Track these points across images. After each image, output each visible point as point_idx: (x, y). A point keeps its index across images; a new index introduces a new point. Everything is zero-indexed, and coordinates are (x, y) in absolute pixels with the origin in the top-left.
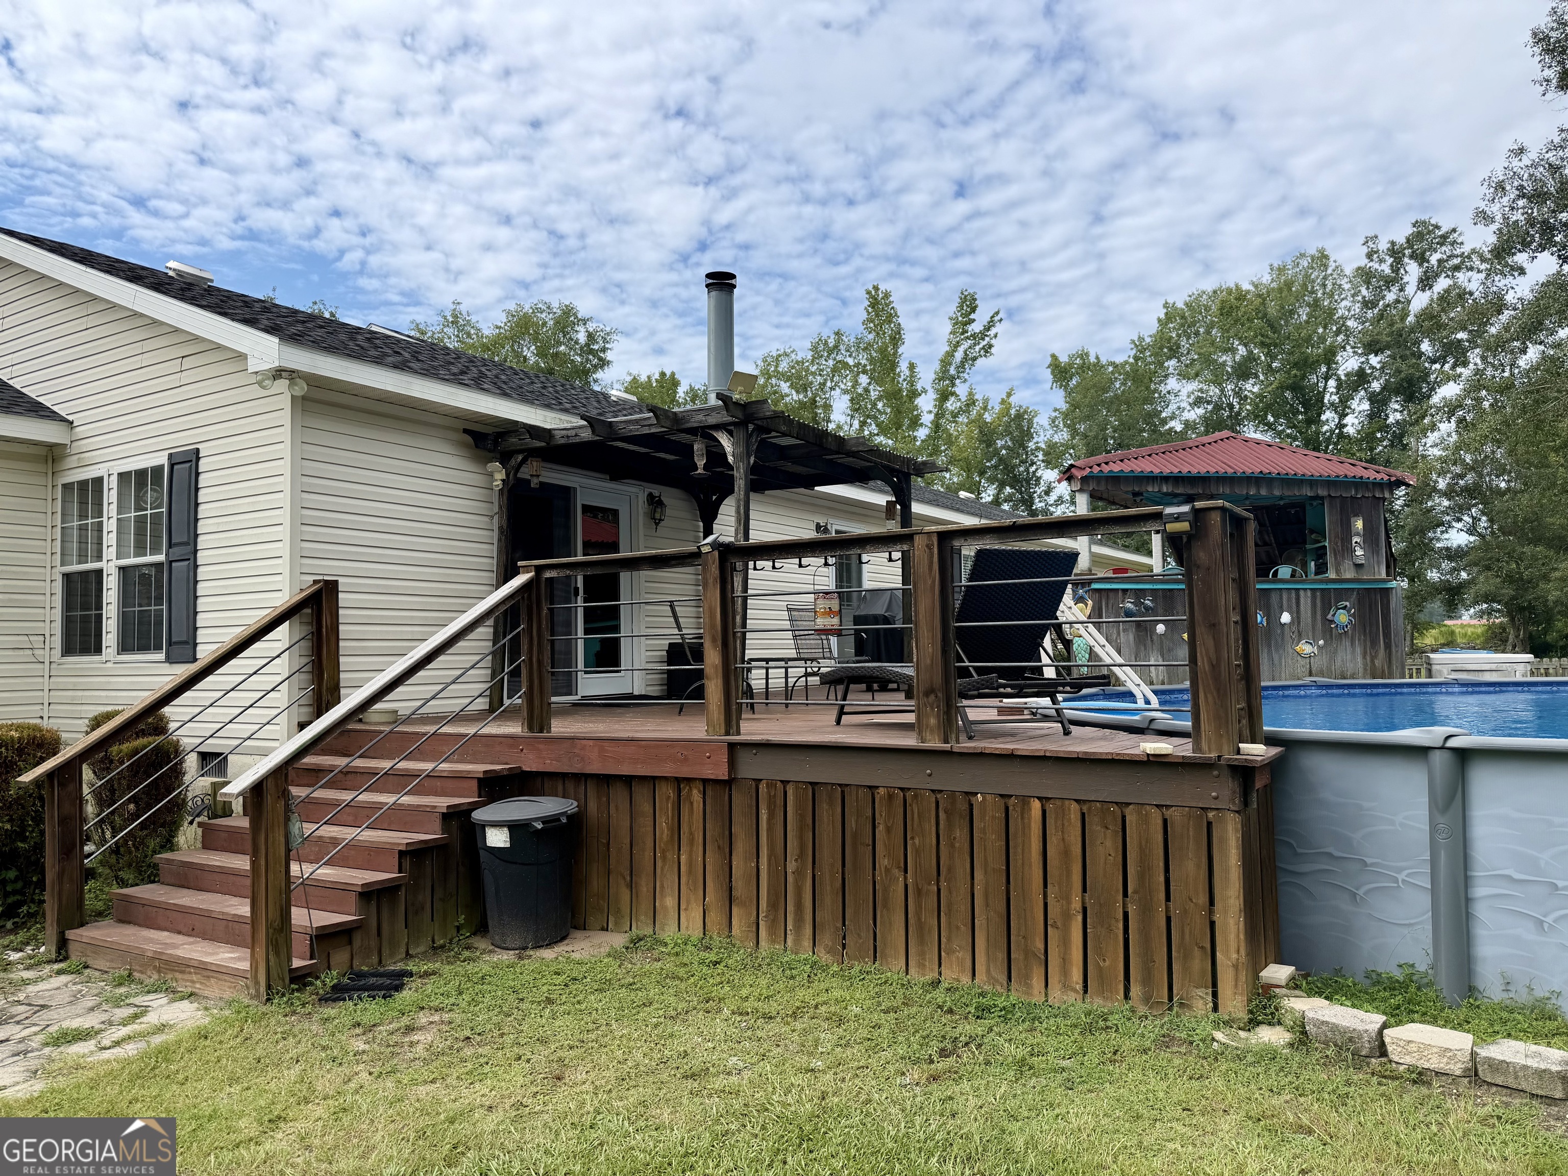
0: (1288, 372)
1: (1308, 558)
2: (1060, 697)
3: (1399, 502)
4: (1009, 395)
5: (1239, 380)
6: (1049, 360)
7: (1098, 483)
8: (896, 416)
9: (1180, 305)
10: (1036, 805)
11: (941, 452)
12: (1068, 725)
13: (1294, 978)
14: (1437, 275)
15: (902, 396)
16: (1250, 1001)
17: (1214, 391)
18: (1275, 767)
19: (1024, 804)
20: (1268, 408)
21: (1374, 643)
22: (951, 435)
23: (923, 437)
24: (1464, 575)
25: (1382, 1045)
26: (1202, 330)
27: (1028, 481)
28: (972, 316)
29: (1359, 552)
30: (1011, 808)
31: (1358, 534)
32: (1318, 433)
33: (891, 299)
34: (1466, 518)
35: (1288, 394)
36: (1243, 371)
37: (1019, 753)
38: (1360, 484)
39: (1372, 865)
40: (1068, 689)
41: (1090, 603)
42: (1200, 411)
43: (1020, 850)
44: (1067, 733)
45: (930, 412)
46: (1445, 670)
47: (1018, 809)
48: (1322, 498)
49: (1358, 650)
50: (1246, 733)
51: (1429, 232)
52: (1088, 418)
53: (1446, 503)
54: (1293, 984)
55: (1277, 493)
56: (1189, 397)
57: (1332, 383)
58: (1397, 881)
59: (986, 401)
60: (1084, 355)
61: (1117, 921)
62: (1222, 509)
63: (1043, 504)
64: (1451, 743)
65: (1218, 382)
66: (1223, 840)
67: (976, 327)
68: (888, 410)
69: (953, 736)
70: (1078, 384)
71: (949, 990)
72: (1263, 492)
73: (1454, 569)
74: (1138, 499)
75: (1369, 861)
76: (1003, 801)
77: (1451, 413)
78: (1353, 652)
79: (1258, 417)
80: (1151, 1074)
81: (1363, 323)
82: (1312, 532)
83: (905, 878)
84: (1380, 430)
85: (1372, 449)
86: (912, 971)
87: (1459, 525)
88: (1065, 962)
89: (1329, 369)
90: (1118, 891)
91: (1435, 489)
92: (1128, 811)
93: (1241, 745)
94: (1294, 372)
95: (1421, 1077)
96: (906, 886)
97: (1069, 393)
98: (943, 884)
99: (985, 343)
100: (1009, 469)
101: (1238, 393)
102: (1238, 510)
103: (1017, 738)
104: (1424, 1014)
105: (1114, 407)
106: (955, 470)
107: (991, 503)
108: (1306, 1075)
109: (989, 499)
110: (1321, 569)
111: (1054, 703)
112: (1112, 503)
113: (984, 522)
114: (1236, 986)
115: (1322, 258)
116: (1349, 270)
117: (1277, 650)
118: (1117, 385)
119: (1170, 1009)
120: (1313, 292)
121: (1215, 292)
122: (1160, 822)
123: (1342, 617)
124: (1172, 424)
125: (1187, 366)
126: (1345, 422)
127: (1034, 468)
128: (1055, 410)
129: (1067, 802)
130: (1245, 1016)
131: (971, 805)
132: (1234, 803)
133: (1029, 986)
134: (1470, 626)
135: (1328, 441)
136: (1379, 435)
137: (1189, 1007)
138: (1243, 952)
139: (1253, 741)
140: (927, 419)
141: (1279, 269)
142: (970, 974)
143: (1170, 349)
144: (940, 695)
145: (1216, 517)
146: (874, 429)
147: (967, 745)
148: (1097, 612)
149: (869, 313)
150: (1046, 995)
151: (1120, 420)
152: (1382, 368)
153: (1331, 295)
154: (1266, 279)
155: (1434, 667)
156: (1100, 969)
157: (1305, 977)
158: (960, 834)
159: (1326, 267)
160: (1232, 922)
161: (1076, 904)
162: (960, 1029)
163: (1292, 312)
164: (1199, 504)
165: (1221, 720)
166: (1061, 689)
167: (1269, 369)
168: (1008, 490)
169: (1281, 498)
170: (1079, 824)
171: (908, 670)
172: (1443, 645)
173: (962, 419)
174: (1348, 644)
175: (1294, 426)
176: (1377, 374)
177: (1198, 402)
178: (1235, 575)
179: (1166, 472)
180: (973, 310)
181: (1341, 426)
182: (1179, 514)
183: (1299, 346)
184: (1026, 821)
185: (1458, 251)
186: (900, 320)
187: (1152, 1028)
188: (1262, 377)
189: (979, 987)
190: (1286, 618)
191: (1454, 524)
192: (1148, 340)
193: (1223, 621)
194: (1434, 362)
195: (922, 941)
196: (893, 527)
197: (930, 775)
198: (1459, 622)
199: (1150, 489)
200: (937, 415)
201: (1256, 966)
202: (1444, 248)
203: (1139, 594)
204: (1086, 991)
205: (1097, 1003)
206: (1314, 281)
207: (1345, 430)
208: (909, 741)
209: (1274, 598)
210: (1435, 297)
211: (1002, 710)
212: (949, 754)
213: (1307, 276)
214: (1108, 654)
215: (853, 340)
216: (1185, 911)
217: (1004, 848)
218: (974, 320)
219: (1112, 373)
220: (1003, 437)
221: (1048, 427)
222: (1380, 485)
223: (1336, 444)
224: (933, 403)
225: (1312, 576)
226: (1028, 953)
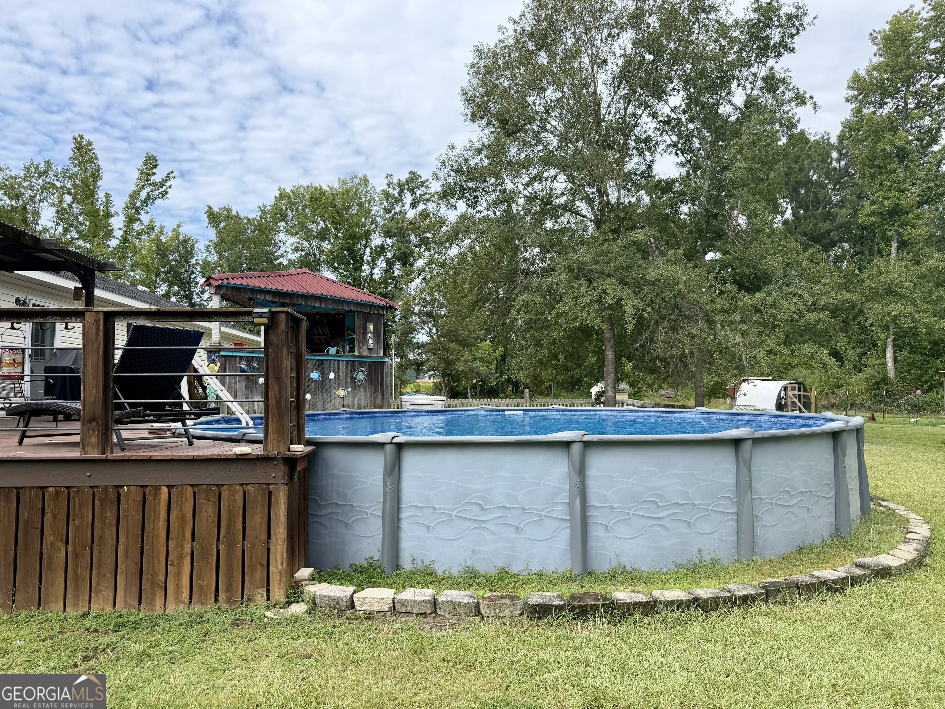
0: (346, 241)
1: (346, 344)
2: (188, 422)
3: (398, 317)
4: (179, 226)
5: (320, 240)
6: (206, 209)
7: (227, 290)
8: (93, 228)
9: (288, 190)
10: (165, 490)
11: (128, 257)
12: (191, 439)
13: (313, 575)
14: (419, 202)
15: (99, 215)
16: (287, 591)
17: (306, 244)
18: (310, 458)
19: (156, 491)
20: (335, 259)
21: (376, 390)
22: (136, 247)
23: (115, 246)
24: (424, 357)
25: (353, 603)
26: (300, 208)
27: (189, 283)
28: (154, 171)
29: (371, 342)
30: (147, 494)
31: (370, 332)
32: (360, 276)
33: (93, 147)
34: (426, 328)
35: (346, 253)
36: (322, 236)
37: (154, 458)
38: (372, 306)
39: (357, 507)
40: (193, 416)
41: (219, 364)
42: (298, 255)
43: (152, 520)
44: (191, 444)
45: (121, 229)
46: (408, 404)
47: (152, 494)
48: (353, 312)
49: (368, 394)
50: (295, 439)
51: (416, 179)
52: (230, 249)
53: (418, 320)
54: (312, 578)
55: (330, 306)
56: (291, 245)
57: (368, 250)
58: (367, 513)
59: (162, 228)
60: (229, 210)
61: (213, 556)
62: (287, 313)
63: (199, 300)
64: (395, 441)
65: (308, 239)
66: (277, 501)
67: (157, 178)
68: (88, 223)
69: (109, 449)
70: (225, 227)
71: (95, 617)
72: (323, 305)
73: (420, 353)
74: (252, 302)
75: (354, 505)
76: (142, 490)
77: (419, 274)
78: (365, 395)
79: (329, 263)
80: (226, 643)
81: (384, 220)
82: (348, 329)
83: (67, 548)
84: (390, 279)
85: (386, 288)
86: (68, 609)
87: (423, 331)
88: (178, 586)
89: (367, 242)
90: (213, 538)
91: (413, 312)
92: (223, 489)
93: (291, 446)
94: (349, 241)
95: (369, 616)
96: (67, 553)
97: (219, 231)
98: (95, 548)
99: (162, 190)
100: (177, 275)
101: (319, 247)
102: (297, 314)
103: (157, 449)
104: (375, 583)
105: (247, 245)
106: (138, 271)
107: (163, 296)
108: (313, 626)
109: (162, 293)
110: (352, 350)
111: (183, 426)
112: (236, 303)
113: (154, 308)
114: (280, 584)
115: (365, 181)
116: (378, 190)
117: (327, 393)
118: (249, 232)
119: (242, 604)
120: (360, 198)
121: (308, 187)
122: (241, 494)
123: (361, 376)
124: (281, 260)
125: (291, 227)
126: (373, 272)
127: (194, 276)
128: (209, 241)
129: (185, 487)
130: (283, 600)
131: (119, 495)
132: (284, 479)
133: (153, 605)
134: (427, 382)
135: (365, 281)
136: (389, 281)
137: (253, 600)
138: (285, 564)
139: (299, 444)
140: (118, 234)
141: (343, 182)
142: (112, 605)
143: (282, 216)
144: (100, 422)
145: (283, 317)
146: (75, 234)
147: (118, 454)
148: (223, 369)
149: (74, 153)
150: (165, 609)
151: (250, 253)
152: (392, 246)
153: (369, 202)
154: (336, 186)
155: (403, 403)
156: (200, 586)
157: (319, 573)
158: (110, 514)
159: (367, 186)
160: (279, 547)
161: (187, 549)
162: (100, 641)
163: (349, 207)
164: (274, 309)
165: (280, 432)
166: (188, 416)
167: (336, 237)
168: (176, 288)
169: (332, 310)
170: (192, 500)
171: (78, 405)
172: (414, 392)
173: (145, 237)
174: (363, 390)
175: (348, 271)
176: (390, 248)
177: (296, 249)
178: (294, 350)
179: (269, 288)
180: (155, 167)
181: (371, 274)
182: (262, 313)
183: (352, 227)
184: (157, 501)
185: (429, 192)
186: (99, 163)
187: (229, 618)
188: (332, 241)
189: (118, 612)
190: (332, 376)
191: (421, 330)
192: (269, 208)
193: (284, 376)
194: (416, 247)
195: (77, 588)
196: (79, 305)
197: (89, 476)
198: (423, 380)
199: (259, 297)
200: (125, 232)
201: (292, 569)
202: (423, 189)
203: (250, 360)
204: (191, 602)
205: (197, 608)
206: (360, 192)
207: (374, 276)
208: (76, 454)
209: (326, 365)
210: (418, 213)
211: (151, 431)
212: (105, 461)
213: (357, 189)
214: (225, 395)
215: (60, 169)
216: (253, 545)
217: (141, 519)
218: (155, 174)
219: (246, 223)
220: (173, 252)
221: (204, 251)
222: (382, 307)
223: (369, 283)
224: (123, 223)
225: (347, 353)
226: (154, 584)
